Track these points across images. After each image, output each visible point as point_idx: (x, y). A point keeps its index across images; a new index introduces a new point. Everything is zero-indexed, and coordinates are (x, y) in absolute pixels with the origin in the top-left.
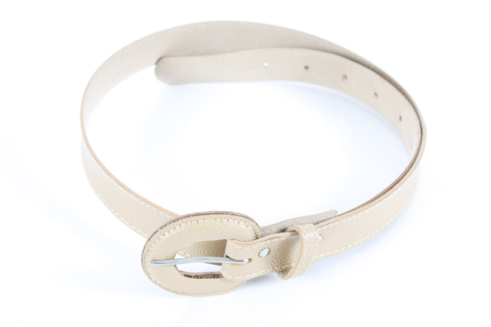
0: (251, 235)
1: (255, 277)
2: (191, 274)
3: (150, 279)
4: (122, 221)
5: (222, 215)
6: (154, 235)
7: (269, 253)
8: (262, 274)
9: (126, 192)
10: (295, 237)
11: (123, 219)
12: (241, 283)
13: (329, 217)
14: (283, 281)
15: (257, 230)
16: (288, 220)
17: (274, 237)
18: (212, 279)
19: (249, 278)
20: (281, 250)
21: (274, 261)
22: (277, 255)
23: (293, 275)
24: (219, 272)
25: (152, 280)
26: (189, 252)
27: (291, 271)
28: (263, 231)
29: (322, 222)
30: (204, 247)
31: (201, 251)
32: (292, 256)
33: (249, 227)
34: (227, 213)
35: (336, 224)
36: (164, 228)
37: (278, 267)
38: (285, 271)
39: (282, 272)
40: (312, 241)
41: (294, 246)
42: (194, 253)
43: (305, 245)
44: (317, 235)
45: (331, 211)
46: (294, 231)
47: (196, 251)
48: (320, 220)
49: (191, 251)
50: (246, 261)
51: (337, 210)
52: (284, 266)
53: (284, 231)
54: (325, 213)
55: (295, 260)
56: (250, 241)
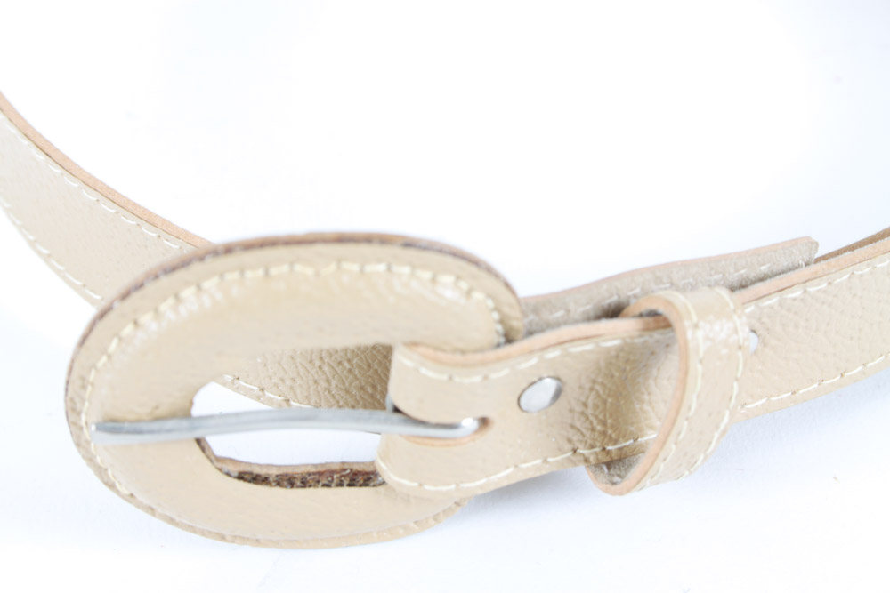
0: (489, 329)
1: (506, 483)
2: (263, 472)
3: (111, 486)
4: (58, 272)
5: (365, 249)
6: (100, 325)
7: (558, 394)
8: (531, 474)
9: (58, 171)
10: (657, 335)
11: (61, 268)
12: (457, 504)
13: (785, 263)
14: (608, 497)
15: (506, 310)
16: (632, 273)
17: (578, 335)
18: (346, 490)
19: (481, 487)
20: (602, 384)
21: (578, 424)
22: (590, 402)
23: (647, 481)
24: (372, 463)
25: (118, 492)
26: (276, 385)
27: (643, 462)
28: (536, 311)
29: (762, 280)
30: (326, 368)
31: (316, 382)
32: (646, 407)
33: (478, 296)
34: (384, 240)
35: (812, 290)
36: (135, 297)
37: (592, 447)
38: (620, 460)
39: (609, 465)
40: (724, 351)
41: (655, 372)
42: (292, 388)
43: (697, 369)
44: (744, 332)
45: (794, 242)
46: (654, 314)
47: (299, 382)
48: (752, 275)
49: (282, 380)
50: (469, 424)
51: (815, 238)
52: (616, 442)
53: (614, 312)
54: (774, 248)
55: (658, 423)
56: (481, 350)
